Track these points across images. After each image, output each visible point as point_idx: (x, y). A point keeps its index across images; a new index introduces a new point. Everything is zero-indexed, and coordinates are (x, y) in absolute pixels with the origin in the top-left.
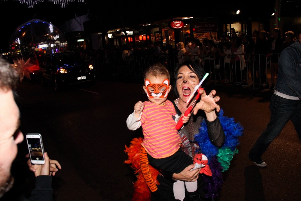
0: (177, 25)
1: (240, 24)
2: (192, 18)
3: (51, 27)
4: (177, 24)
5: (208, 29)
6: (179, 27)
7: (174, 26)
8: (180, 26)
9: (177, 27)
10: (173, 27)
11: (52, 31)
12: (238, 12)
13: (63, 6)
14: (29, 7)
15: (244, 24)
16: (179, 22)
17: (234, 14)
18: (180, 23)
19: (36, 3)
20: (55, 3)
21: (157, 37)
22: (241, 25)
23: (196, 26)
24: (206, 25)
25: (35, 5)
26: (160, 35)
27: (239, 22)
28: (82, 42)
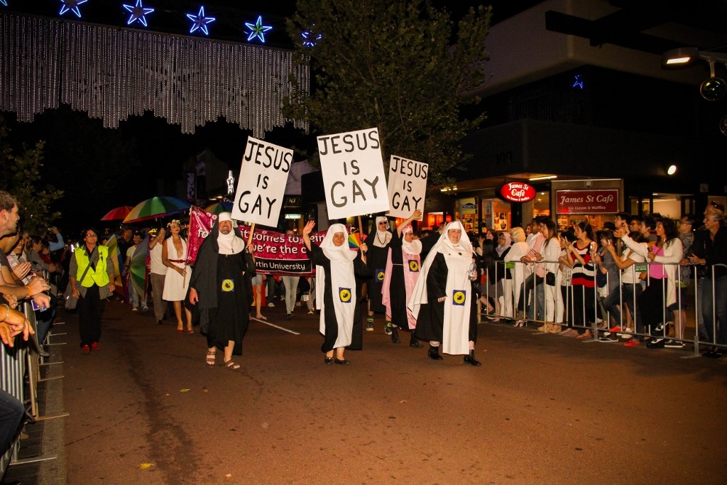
0: (517, 191)
1: (678, 200)
2: (556, 177)
3: (231, 179)
4: (519, 190)
5: (593, 208)
8: (526, 196)
9: (516, 197)
11: (230, 189)
12: (672, 170)
14: (184, 131)
15: (687, 202)
16: (523, 186)
17: (661, 173)
18: (526, 187)
21: (471, 220)
22: (679, 203)
23: (564, 197)
24: (591, 198)
26: (477, 217)
27: (674, 195)
28: (297, 220)
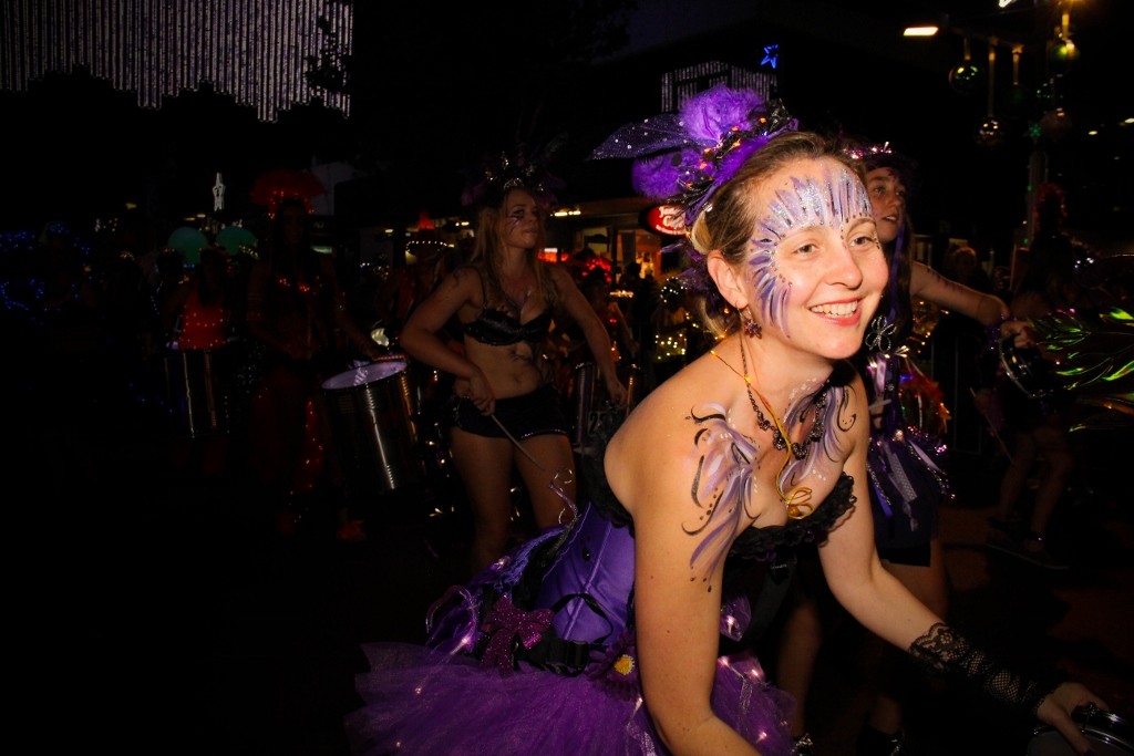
0: (672, 220)
3: (219, 187)
4: (674, 217)
6: (678, 229)
7: (662, 226)
10: (658, 227)
11: (218, 204)
13: (266, 114)
14: (142, 103)
19: (171, 93)
20: (240, 100)
25: (167, 100)
